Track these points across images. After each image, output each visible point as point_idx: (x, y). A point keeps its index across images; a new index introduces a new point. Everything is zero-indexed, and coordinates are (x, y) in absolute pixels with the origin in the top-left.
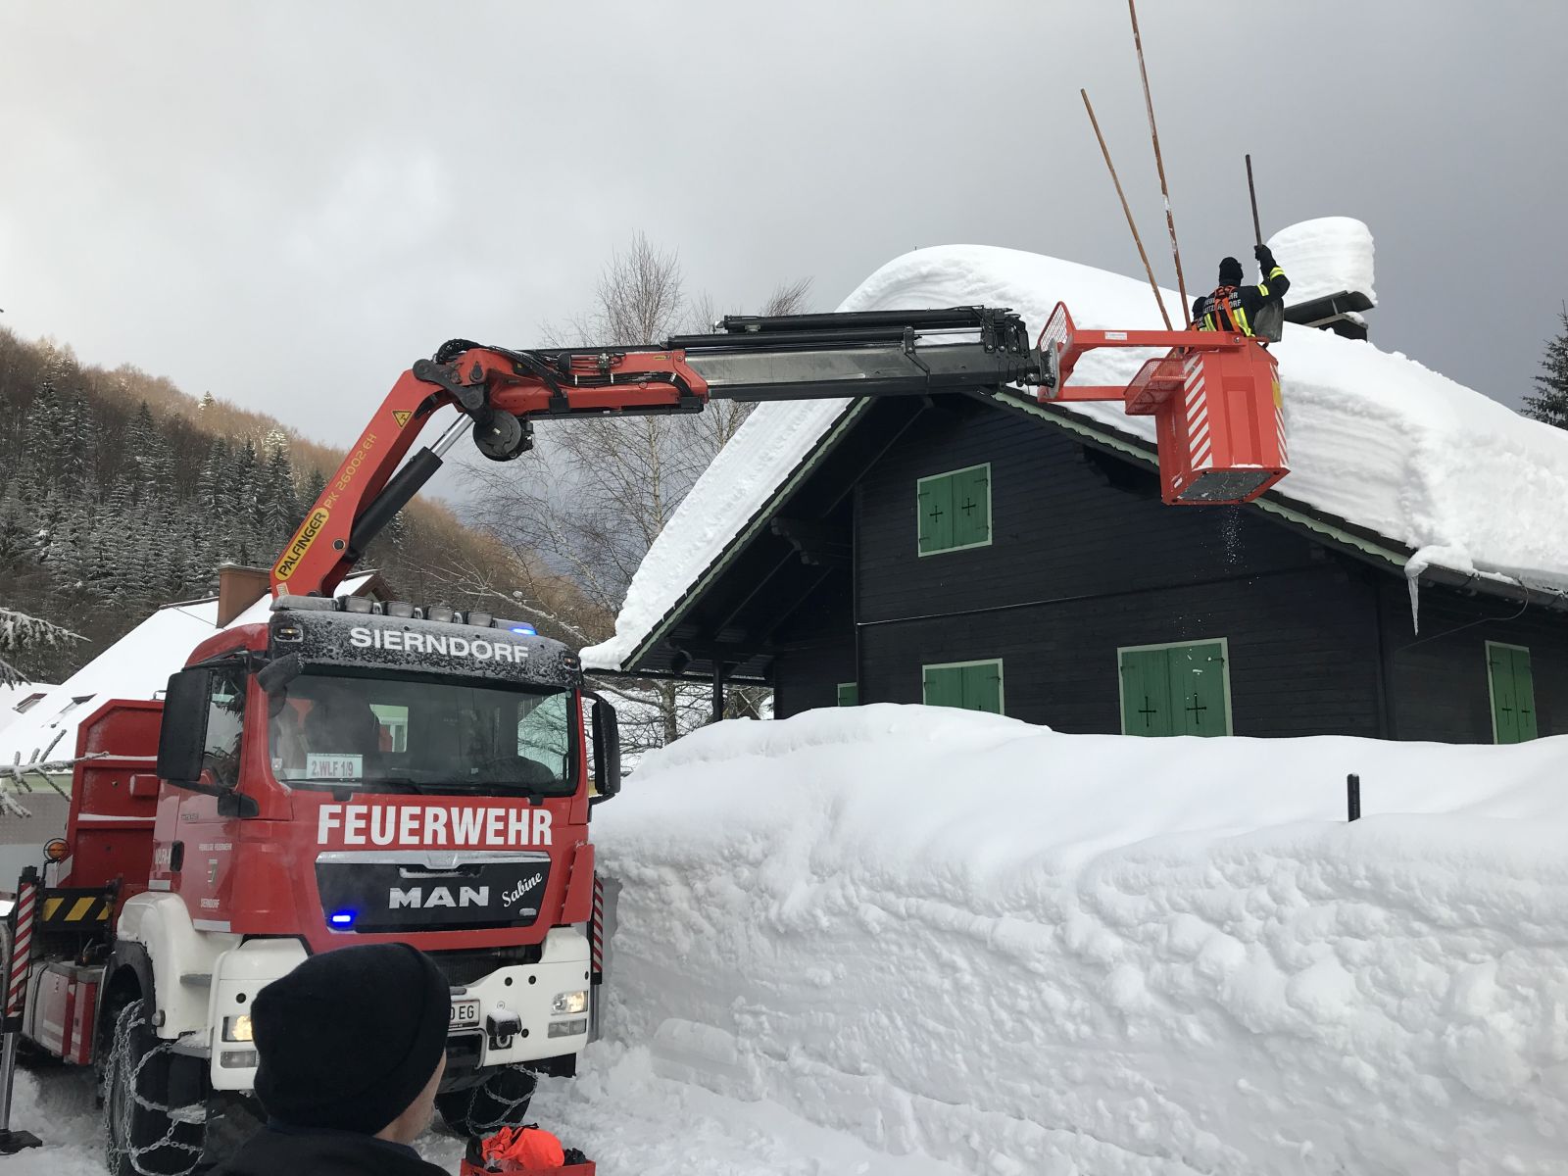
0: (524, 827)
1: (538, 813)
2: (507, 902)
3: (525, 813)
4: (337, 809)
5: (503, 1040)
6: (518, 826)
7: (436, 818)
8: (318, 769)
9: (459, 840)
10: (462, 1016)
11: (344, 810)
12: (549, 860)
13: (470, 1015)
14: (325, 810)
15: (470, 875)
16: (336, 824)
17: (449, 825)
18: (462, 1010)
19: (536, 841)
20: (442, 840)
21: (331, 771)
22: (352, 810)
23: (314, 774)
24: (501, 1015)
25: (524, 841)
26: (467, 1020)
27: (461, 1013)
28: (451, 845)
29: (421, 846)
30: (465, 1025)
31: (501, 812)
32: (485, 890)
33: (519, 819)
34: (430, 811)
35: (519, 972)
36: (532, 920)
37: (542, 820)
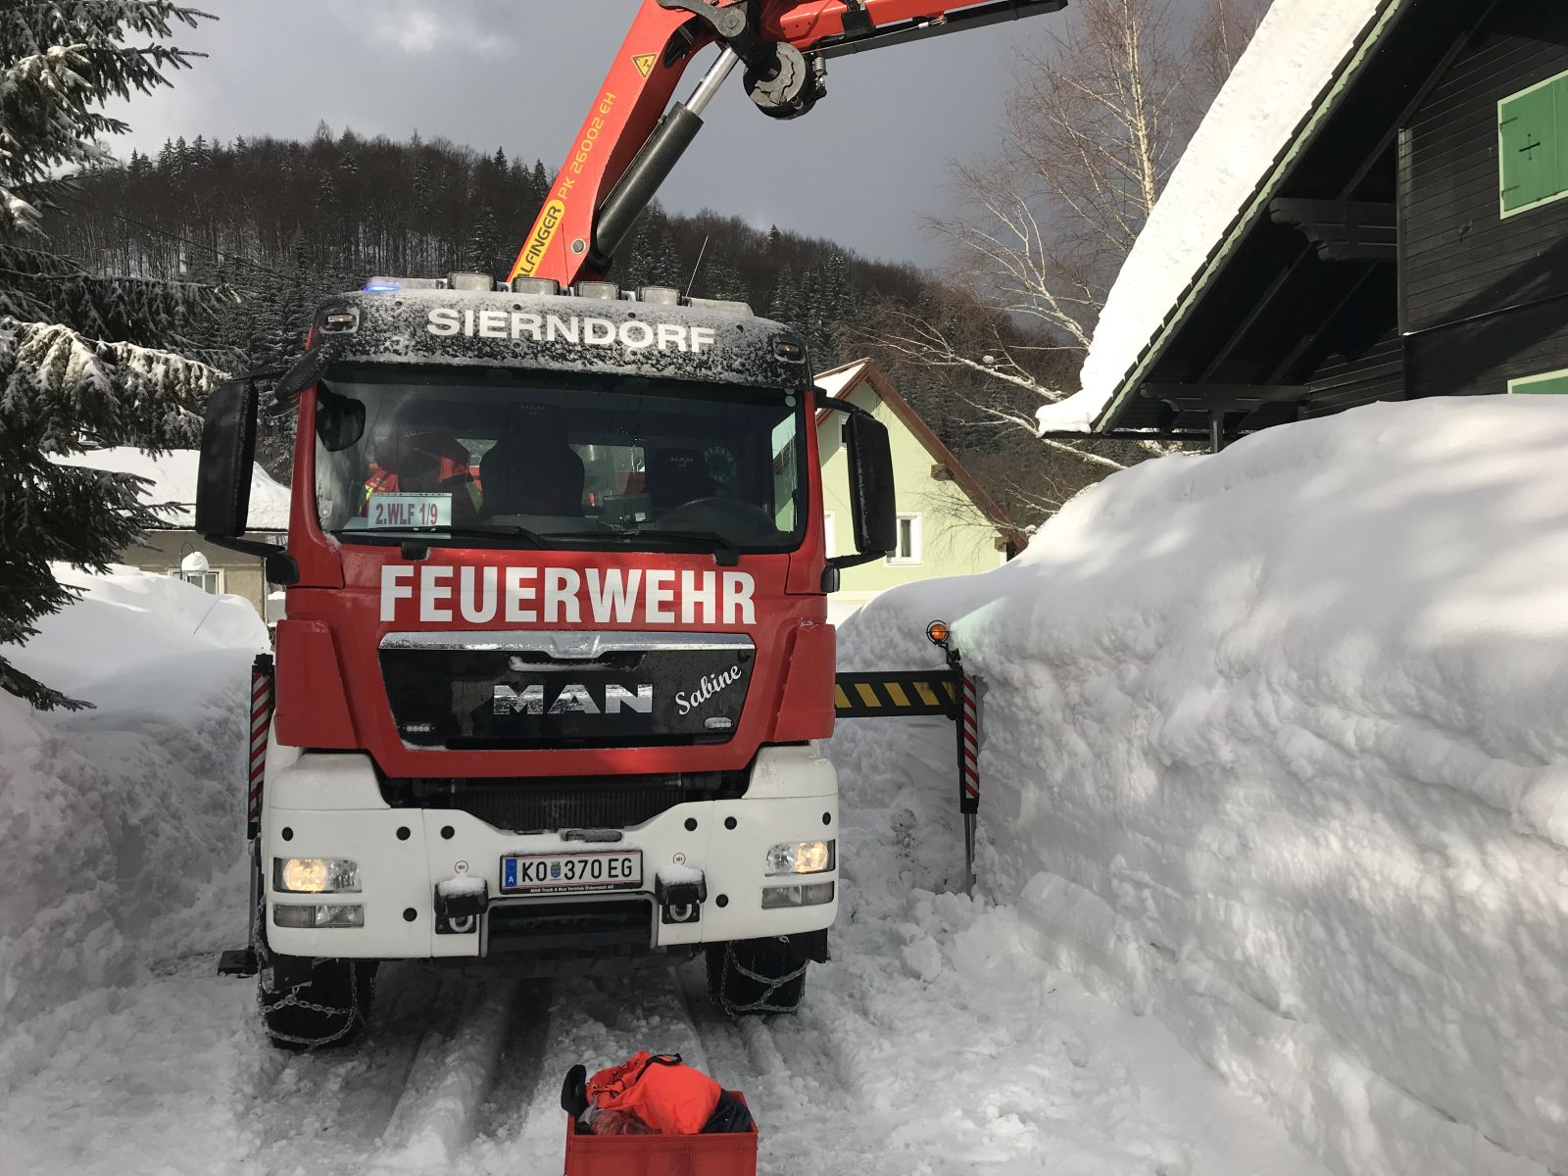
0: (708, 596)
1: (730, 578)
2: (684, 708)
3: (709, 578)
4: (407, 571)
5: (682, 911)
6: (698, 596)
7: (562, 584)
8: (385, 516)
9: (601, 615)
10: (613, 872)
11: (418, 572)
12: (752, 647)
13: (627, 872)
14: (390, 573)
15: (623, 667)
16: (406, 592)
17: (583, 595)
18: (613, 864)
19: (729, 618)
20: (573, 615)
21: (405, 517)
22: (429, 573)
23: (379, 522)
24: (676, 874)
25: (709, 617)
26: (621, 879)
27: (610, 868)
28: (587, 623)
29: (540, 625)
30: (617, 886)
31: (669, 575)
32: (646, 692)
33: (699, 586)
34: (552, 575)
35: (710, 812)
36: (726, 735)
37: (739, 587)
